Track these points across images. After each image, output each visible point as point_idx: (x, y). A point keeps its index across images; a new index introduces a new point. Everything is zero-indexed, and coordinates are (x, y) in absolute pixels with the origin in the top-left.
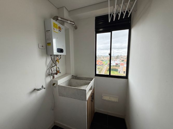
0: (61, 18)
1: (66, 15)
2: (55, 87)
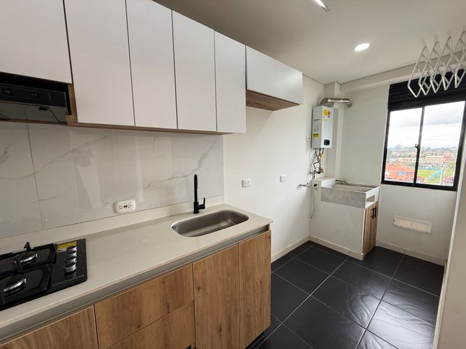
0: (331, 99)
1: (337, 92)
2: (316, 189)
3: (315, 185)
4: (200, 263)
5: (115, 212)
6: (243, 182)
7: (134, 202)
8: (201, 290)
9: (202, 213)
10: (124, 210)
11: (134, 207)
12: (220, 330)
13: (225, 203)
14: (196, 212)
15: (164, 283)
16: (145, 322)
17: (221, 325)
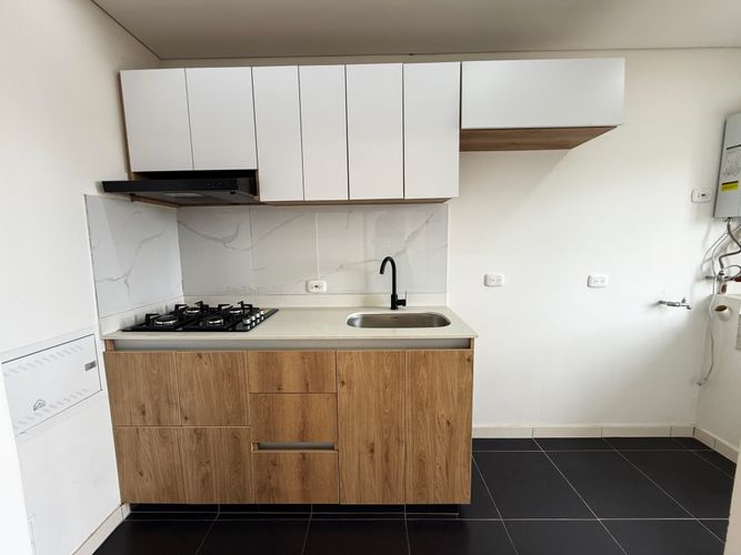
3: (722, 308)
4: (345, 354)
5: (307, 290)
6: (486, 277)
7: (325, 283)
8: (345, 386)
9: (401, 311)
10: (315, 290)
11: (325, 289)
12: (372, 451)
13: (448, 305)
14: (394, 307)
15: (303, 358)
16: (285, 388)
17: (373, 444)
